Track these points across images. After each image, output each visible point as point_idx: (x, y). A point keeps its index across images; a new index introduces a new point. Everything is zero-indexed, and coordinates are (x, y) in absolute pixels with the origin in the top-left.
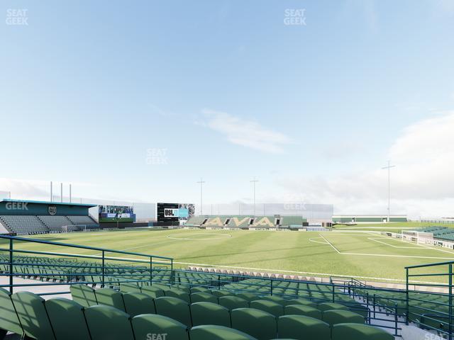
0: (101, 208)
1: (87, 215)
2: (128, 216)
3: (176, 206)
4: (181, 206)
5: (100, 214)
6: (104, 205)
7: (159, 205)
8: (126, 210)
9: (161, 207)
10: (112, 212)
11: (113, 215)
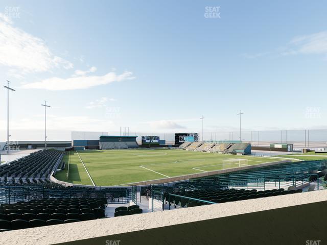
0: (143, 137)
1: (135, 141)
2: (157, 141)
3: (186, 135)
4: (189, 134)
5: (142, 141)
6: (144, 136)
7: (176, 134)
8: (156, 138)
9: (177, 136)
10: (148, 139)
11: (149, 141)
